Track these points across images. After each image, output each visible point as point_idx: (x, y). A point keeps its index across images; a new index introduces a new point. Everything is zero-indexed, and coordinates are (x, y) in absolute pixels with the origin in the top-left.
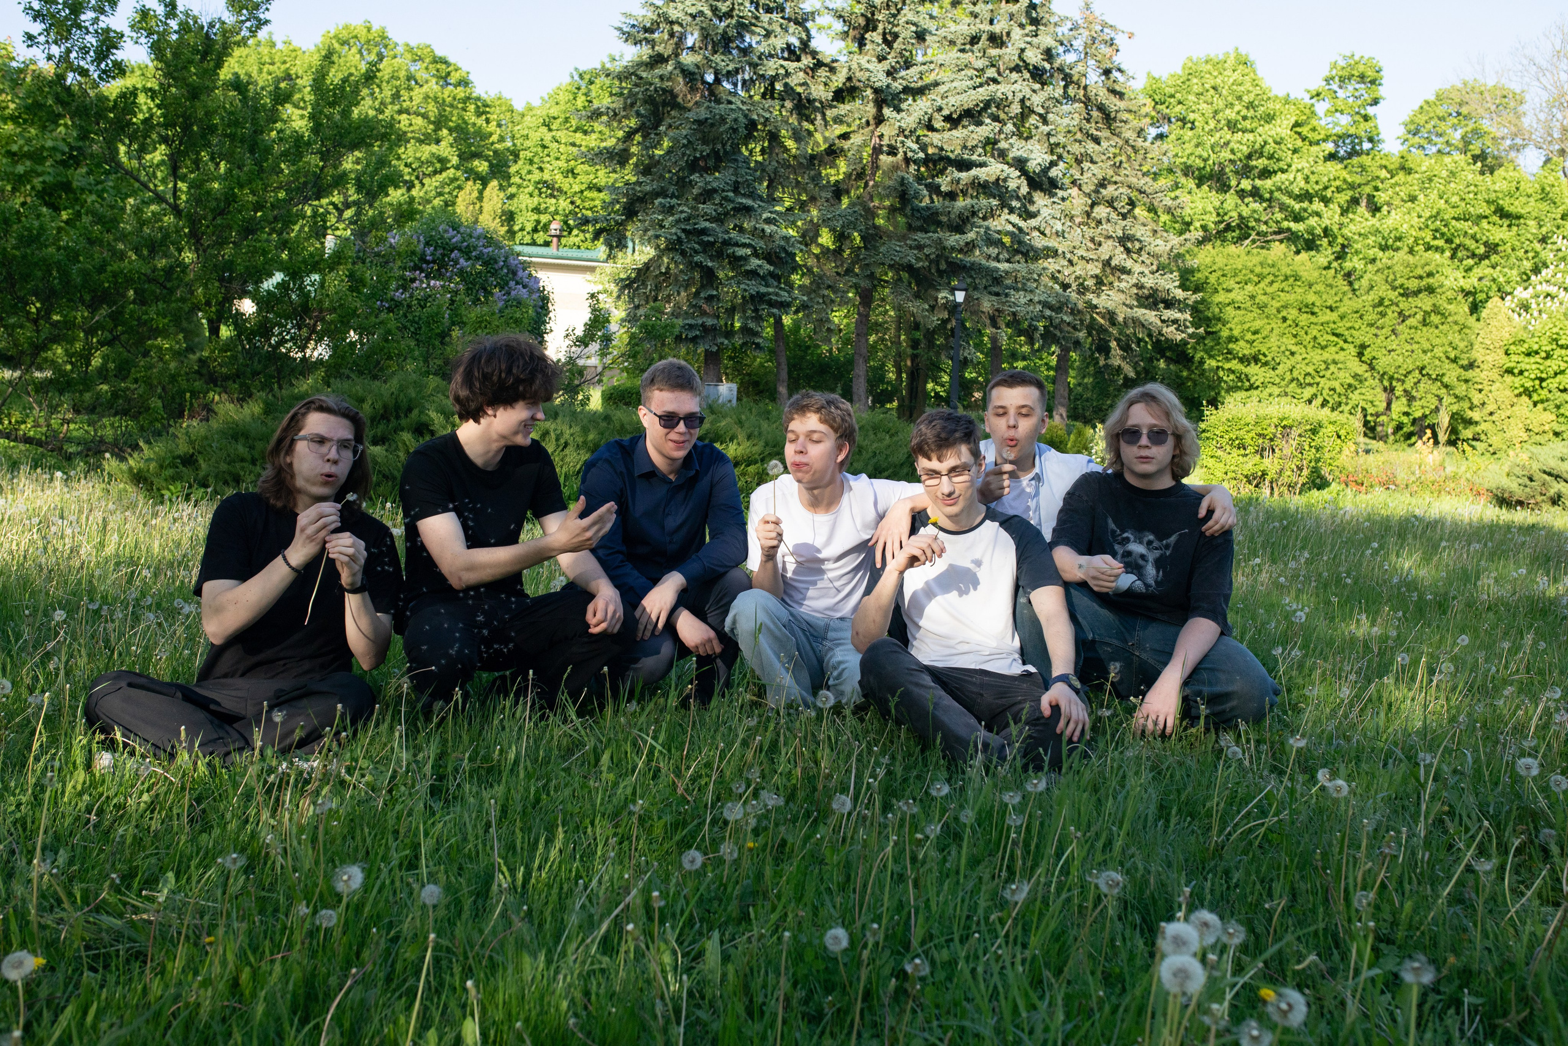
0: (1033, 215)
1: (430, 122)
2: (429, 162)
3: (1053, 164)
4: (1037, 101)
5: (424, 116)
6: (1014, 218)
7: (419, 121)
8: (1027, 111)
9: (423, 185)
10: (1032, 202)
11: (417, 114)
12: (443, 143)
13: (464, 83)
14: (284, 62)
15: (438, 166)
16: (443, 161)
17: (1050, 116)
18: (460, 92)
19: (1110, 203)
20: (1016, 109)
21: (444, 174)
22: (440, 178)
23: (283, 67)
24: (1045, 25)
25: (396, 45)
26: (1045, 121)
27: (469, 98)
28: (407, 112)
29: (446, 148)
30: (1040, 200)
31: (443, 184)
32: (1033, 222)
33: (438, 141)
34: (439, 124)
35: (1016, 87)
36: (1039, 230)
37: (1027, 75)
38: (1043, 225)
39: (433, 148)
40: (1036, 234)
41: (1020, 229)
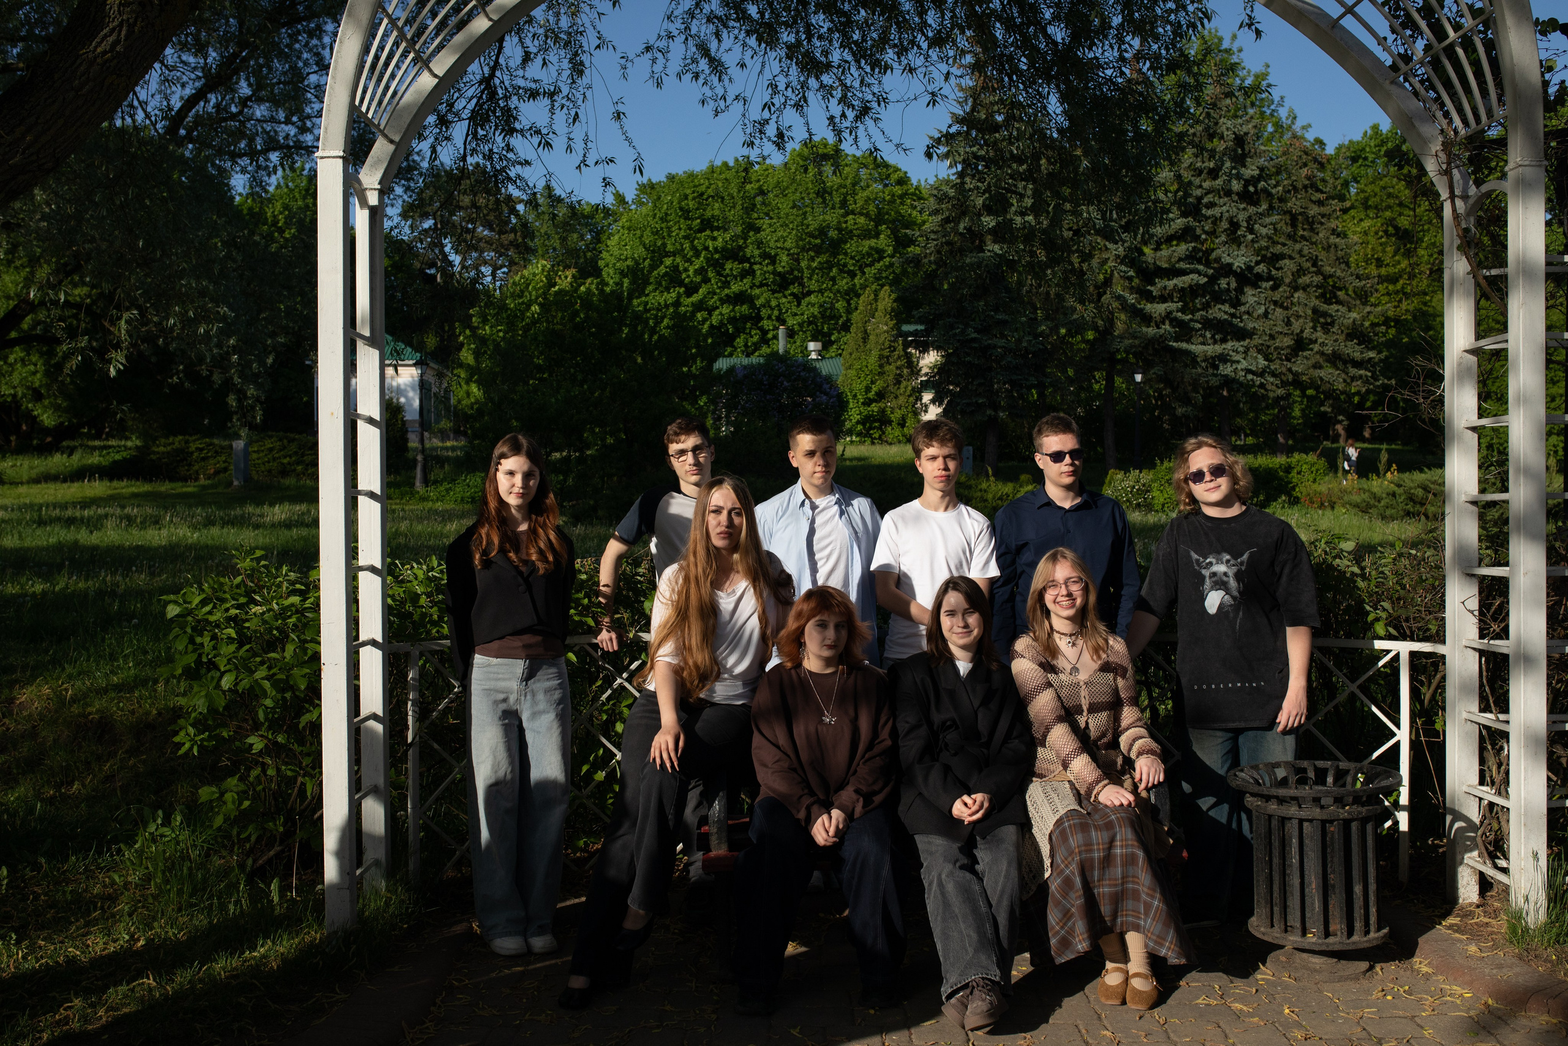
0: (1244, 304)
1: (871, 220)
2: (869, 255)
3: (1258, 263)
4: (1242, 217)
5: (867, 215)
6: (1226, 307)
7: (862, 220)
8: (1234, 225)
9: (864, 273)
10: (1243, 293)
11: (861, 214)
12: (882, 236)
13: (903, 181)
14: (759, 181)
15: (876, 256)
16: (880, 253)
17: (1256, 226)
18: (898, 190)
19: (1304, 289)
20: (1225, 225)
21: (881, 263)
22: (878, 265)
23: (757, 185)
24: (1251, 157)
25: (847, 155)
26: (1251, 230)
27: (906, 194)
28: (853, 212)
29: (884, 241)
30: (1249, 291)
31: (880, 271)
32: (1243, 309)
33: (877, 236)
34: (879, 219)
35: (1226, 208)
36: (1248, 313)
37: (1236, 198)
38: (1251, 310)
39: (873, 242)
40: (1245, 317)
41: (1233, 315)
